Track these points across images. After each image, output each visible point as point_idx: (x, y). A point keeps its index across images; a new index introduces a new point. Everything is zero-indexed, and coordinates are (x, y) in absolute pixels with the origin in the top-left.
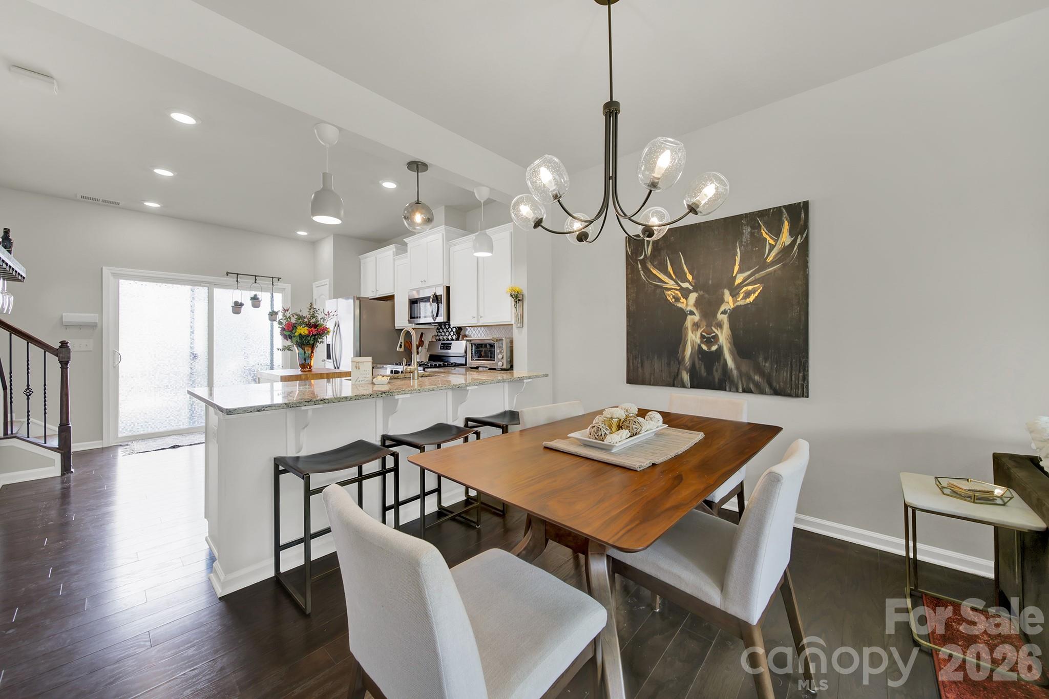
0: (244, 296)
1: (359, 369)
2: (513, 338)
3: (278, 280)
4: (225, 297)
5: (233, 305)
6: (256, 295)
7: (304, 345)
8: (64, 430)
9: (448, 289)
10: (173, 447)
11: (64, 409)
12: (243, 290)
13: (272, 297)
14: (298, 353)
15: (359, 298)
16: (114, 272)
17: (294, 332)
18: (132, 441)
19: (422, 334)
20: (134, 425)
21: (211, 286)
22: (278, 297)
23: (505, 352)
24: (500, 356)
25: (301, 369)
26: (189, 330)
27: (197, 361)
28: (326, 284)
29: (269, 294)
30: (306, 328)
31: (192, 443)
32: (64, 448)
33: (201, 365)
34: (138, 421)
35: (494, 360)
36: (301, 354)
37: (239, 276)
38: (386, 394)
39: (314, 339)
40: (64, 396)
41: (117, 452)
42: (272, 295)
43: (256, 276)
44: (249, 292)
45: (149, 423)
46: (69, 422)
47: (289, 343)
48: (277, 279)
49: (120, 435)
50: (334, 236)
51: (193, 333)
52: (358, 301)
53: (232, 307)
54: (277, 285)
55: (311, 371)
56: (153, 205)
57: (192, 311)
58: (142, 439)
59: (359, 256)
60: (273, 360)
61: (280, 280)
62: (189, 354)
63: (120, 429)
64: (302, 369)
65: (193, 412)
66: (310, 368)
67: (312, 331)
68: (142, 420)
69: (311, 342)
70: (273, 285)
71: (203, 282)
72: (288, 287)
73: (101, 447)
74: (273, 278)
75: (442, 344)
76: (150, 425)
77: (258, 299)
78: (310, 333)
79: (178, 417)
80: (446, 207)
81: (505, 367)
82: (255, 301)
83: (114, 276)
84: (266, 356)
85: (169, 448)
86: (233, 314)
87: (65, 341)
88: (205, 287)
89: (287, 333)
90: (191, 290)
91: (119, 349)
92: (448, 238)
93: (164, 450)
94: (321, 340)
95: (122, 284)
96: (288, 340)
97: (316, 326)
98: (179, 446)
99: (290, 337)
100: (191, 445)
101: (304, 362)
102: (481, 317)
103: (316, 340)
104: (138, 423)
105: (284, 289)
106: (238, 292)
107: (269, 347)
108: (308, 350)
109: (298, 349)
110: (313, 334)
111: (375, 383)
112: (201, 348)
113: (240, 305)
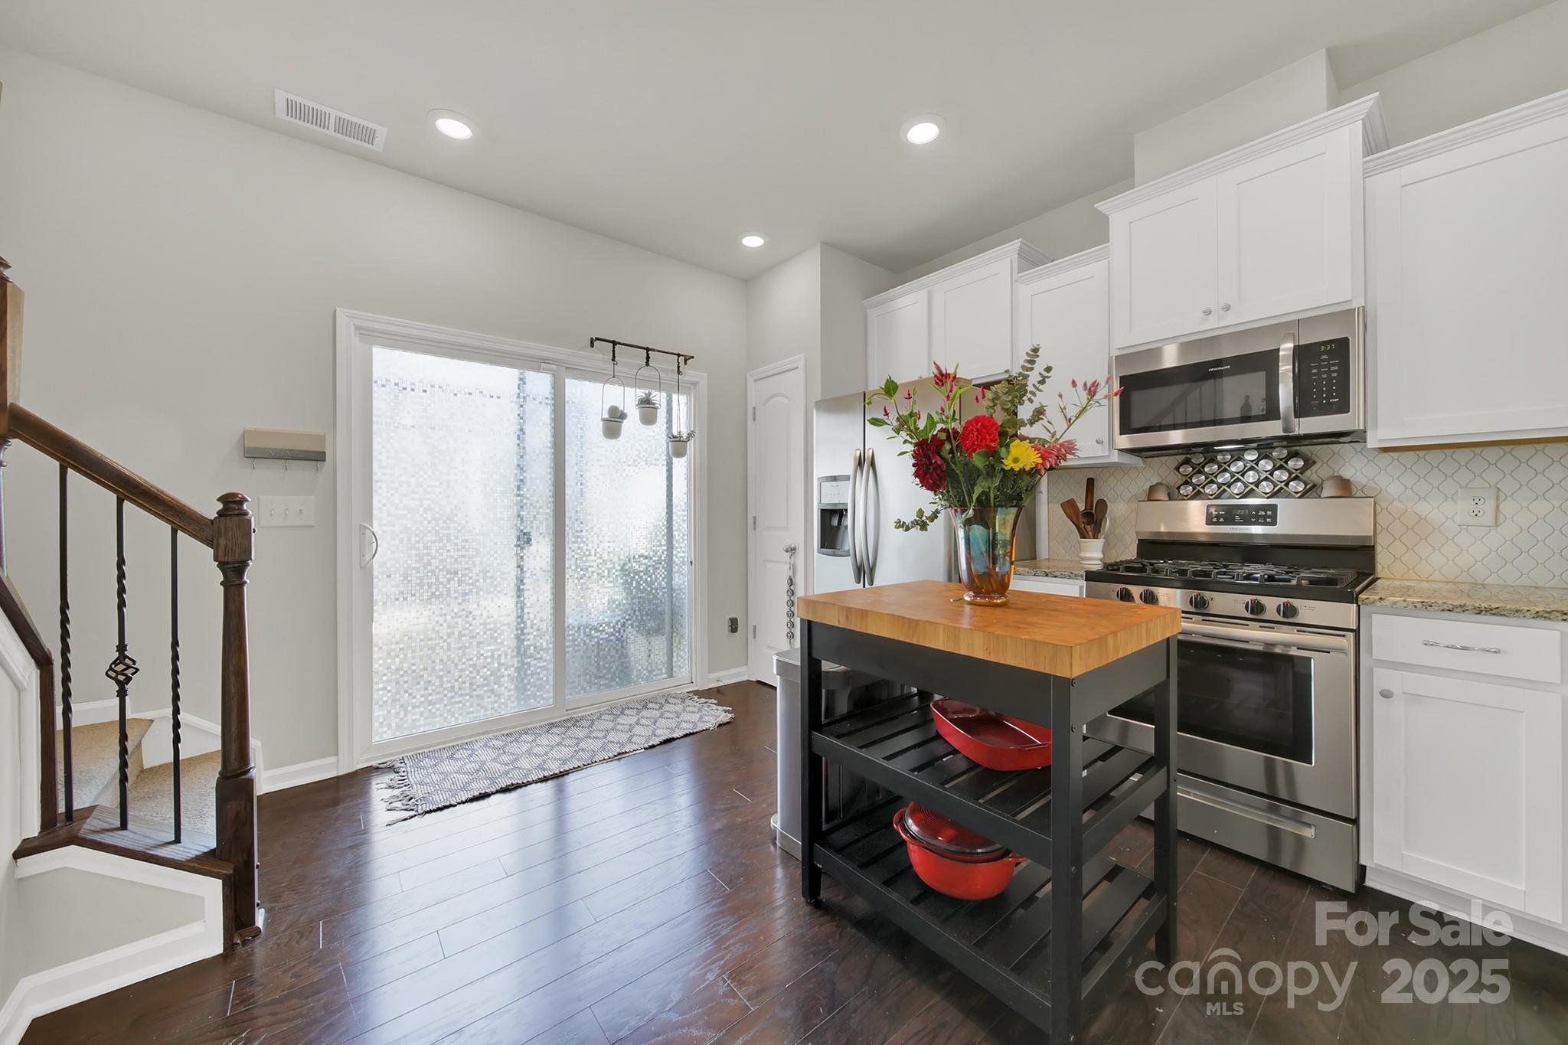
0: (627, 398)
3: (688, 362)
4: (589, 399)
5: (606, 416)
6: (648, 396)
10: (510, 788)
12: (624, 382)
13: (671, 403)
16: (361, 325)
19: (1091, 482)
21: (561, 371)
22: (680, 402)
27: (531, 549)
28: (795, 368)
29: (666, 396)
32: (233, 853)
34: (414, 701)
37: (617, 347)
40: (233, 678)
42: (671, 398)
43: (648, 350)
44: (636, 388)
48: (686, 359)
49: (376, 739)
50: (821, 249)
53: (604, 420)
54: (684, 374)
56: (453, 129)
59: (865, 302)
61: (690, 360)
62: (514, 533)
63: (377, 724)
68: (422, 699)
70: (678, 372)
71: (543, 361)
72: (704, 379)
73: (334, 775)
74: (678, 355)
75: (1212, 508)
77: (652, 404)
80: (1329, 51)
82: (647, 408)
83: (361, 335)
86: (604, 438)
87: (236, 496)
88: (548, 372)
90: (520, 379)
91: (372, 522)
95: (378, 360)
105: (695, 384)
106: (613, 389)
112: (538, 517)
113: (620, 418)
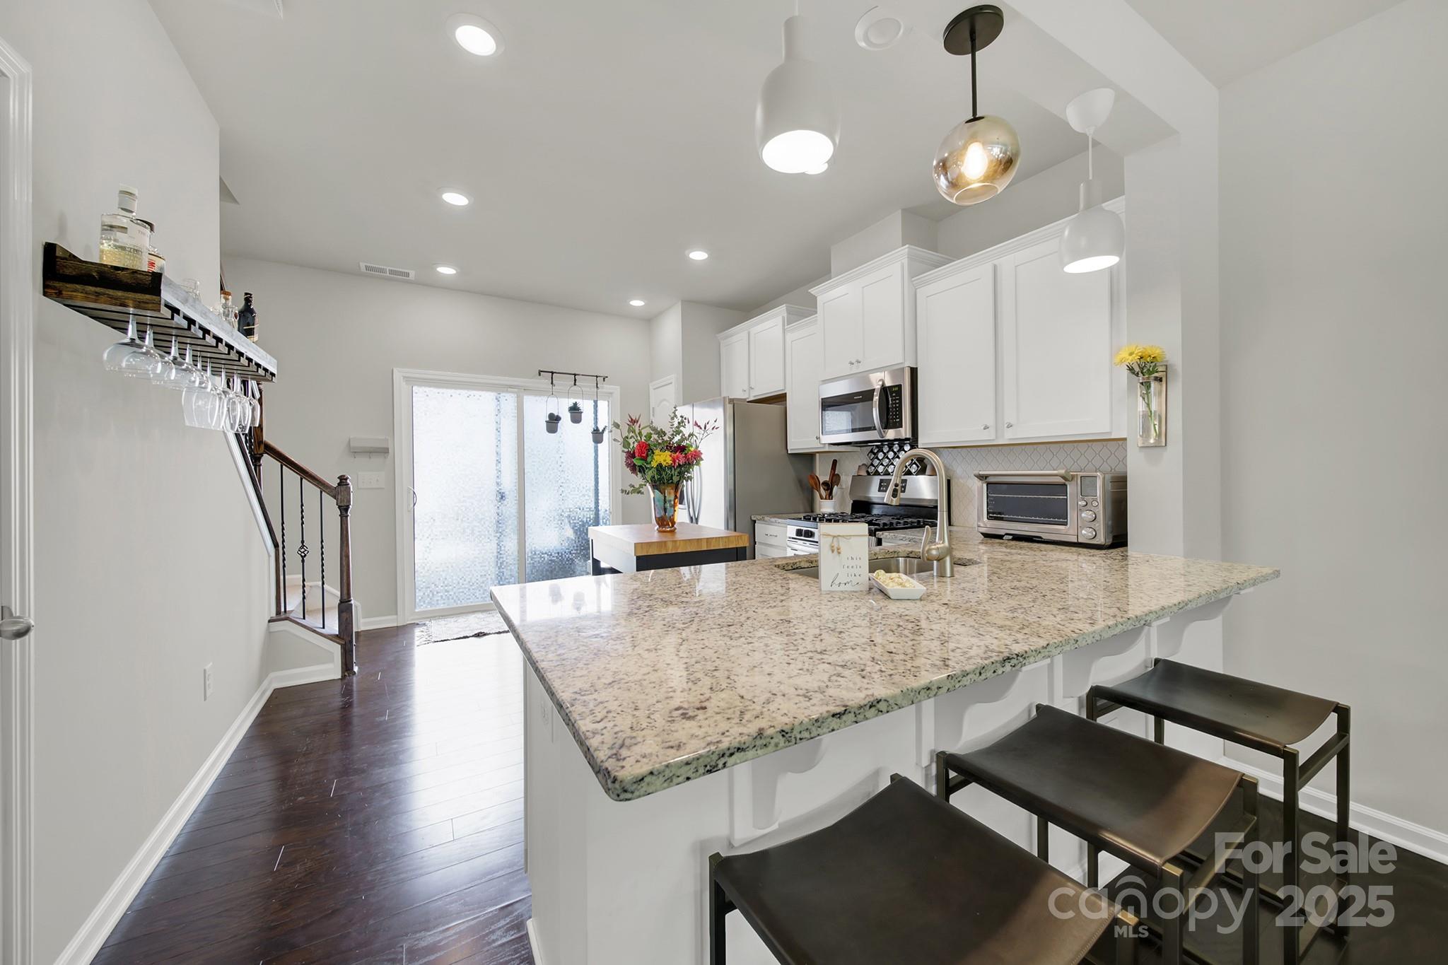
0: (561, 406)
1: (839, 553)
2: (1126, 473)
3: (604, 380)
4: (538, 408)
5: (548, 419)
6: (575, 404)
7: (664, 483)
8: (345, 608)
9: (914, 372)
10: (478, 635)
11: (345, 577)
12: (561, 397)
13: (596, 406)
14: (654, 498)
15: (731, 401)
16: (407, 375)
17: (649, 459)
18: (430, 618)
19: (835, 462)
20: (433, 594)
21: (520, 392)
22: (604, 406)
23: (1101, 507)
24: (1087, 515)
25: (658, 526)
26: (494, 458)
27: (505, 502)
28: (671, 383)
29: (592, 403)
30: (668, 453)
31: (501, 631)
32: (345, 637)
33: (510, 506)
34: (438, 589)
35: (1065, 524)
36: (659, 501)
37: (554, 375)
38: (1013, 662)
39: (679, 473)
40: (344, 558)
41: (413, 633)
42: (596, 402)
43: (575, 375)
44: (567, 399)
45: (450, 593)
46: (350, 597)
47: (637, 480)
48: (602, 378)
49: (417, 609)
50: (682, 305)
51: (497, 460)
52: (732, 406)
53: (547, 422)
54: (603, 388)
55: (673, 532)
56: (446, 271)
57: (498, 430)
58: (442, 616)
59: (718, 335)
60: (598, 503)
61: (606, 379)
62: (495, 493)
63: (418, 600)
64: (660, 527)
65: (501, 578)
66: (673, 526)
67: (678, 458)
68: (442, 588)
69: (675, 479)
70: (597, 387)
71: (510, 387)
72: (616, 390)
73: (395, 625)
74: (597, 377)
75: (882, 481)
76: (451, 595)
77: (578, 409)
78: (674, 461)
79: (483, 585)
80: (904, 211)
81: (1101, 540)
82: (575, 411)
83: (406, 381)
84: (589, 496)
85: (473, 636)
86: (547, 433)
87: (344, 476)
88: (512, 392)
89: (638, 462)
90: (497, 399)
91: (414, 487)
92: (917, 270)
93: (467, 639)
94: (689, 475)
95: (416, 393)
96: (637, 475)
97: (681, 449)
98: (485, 634)
99: (642, 470)
100: (499, 633)
101: (663, 513)
102: (1010, 426)
103: (681, 474)
104: (437, 593)
105: (611, 393)
106: (553, 400)
107: (593, 483)
108: (670, 493)
109: (654, 492)
110: (679, 464)
111: (891, 594)
112: (509, 483)
113: (556, 420)
